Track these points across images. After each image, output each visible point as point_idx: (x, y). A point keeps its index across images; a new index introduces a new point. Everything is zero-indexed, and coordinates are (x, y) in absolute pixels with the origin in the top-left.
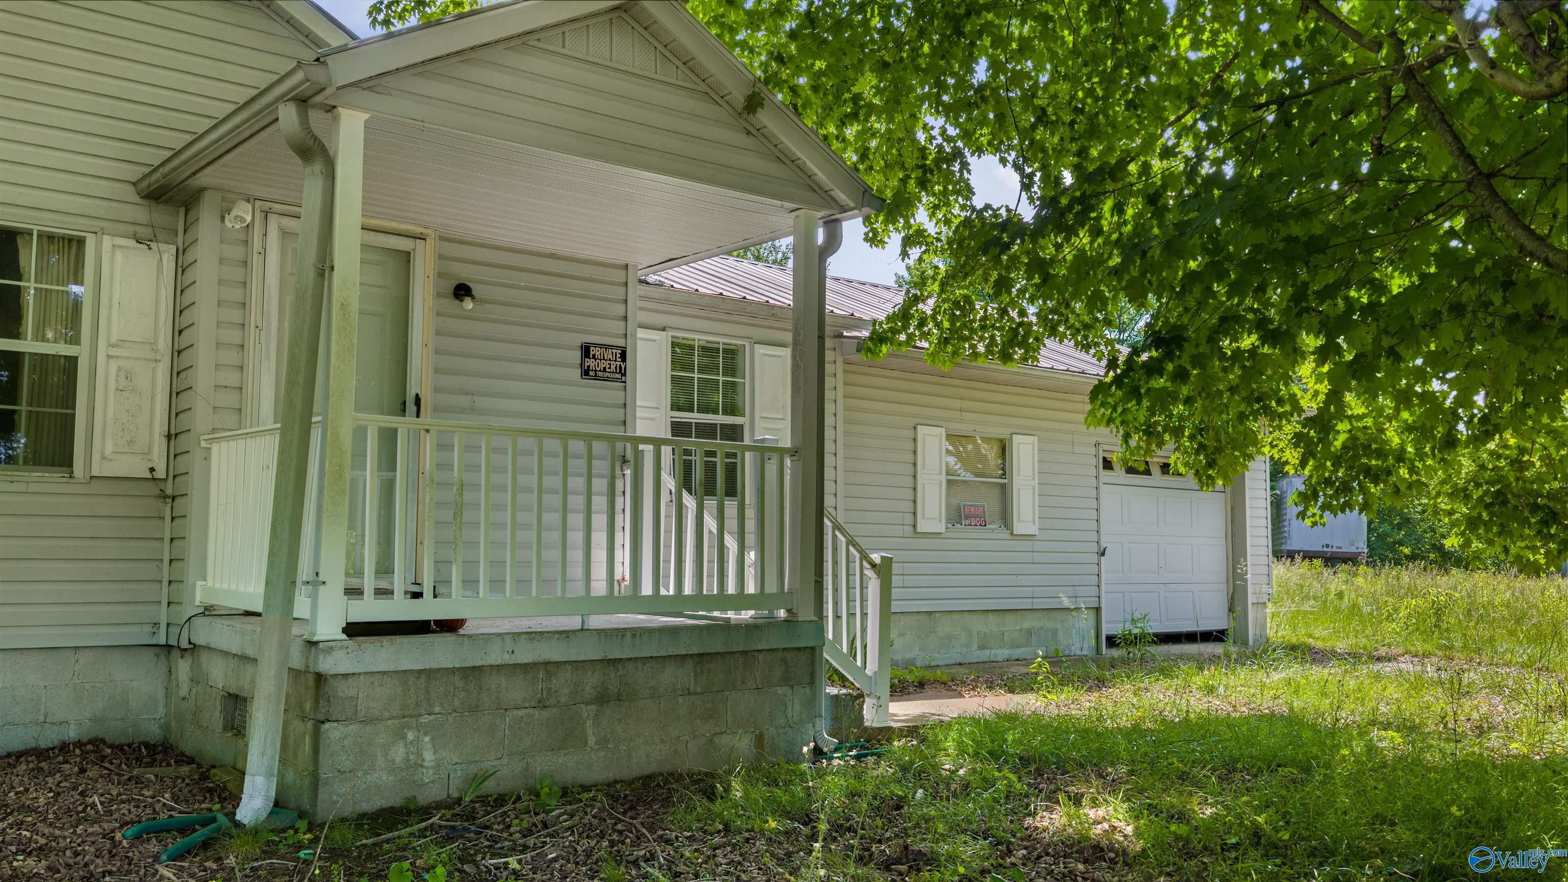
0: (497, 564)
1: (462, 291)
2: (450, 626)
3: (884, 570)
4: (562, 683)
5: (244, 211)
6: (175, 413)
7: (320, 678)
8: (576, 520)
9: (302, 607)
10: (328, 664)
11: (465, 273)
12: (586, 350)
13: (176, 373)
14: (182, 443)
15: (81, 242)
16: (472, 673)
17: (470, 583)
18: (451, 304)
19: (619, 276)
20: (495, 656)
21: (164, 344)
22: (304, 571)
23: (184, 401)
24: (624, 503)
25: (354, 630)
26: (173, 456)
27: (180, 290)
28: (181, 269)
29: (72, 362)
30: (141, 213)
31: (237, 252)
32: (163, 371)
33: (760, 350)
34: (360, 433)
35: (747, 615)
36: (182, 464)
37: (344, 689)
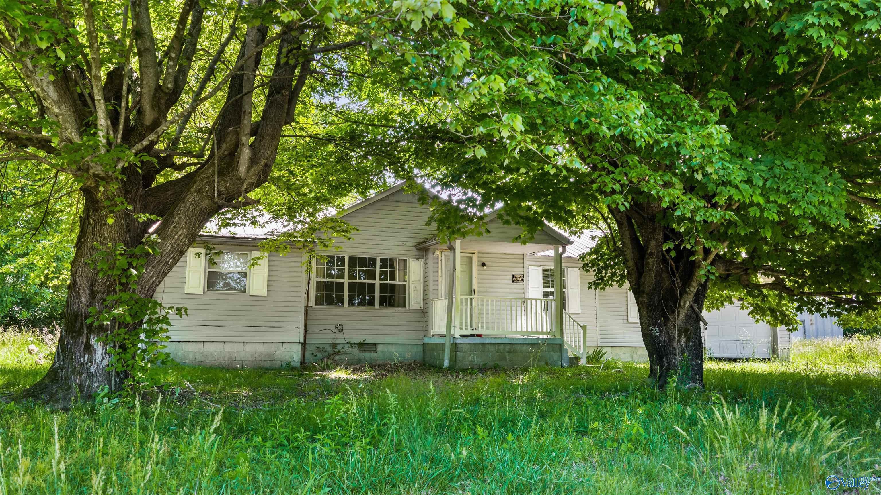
0: (488, 323)
1: (483, 264)
2: (479, 336)
3: (584, 328)
4: (501, 347)
5: (437, 252)
6: (425, 295)
7: (456, 344)
8: (514, 317)
9: (452, 332)
10: (458, 341)
11: (484, 260)
12: (514, 276)
13: (425, 286)
14: (426, 301)
15: (405, 260)
16: (483, 344)
17: (483, 327)
18: (481, 268)
19: (522, 257)
20: (487, 341)
21: (422, 280)
22: (453, 325)
23: (427, 292)
24: (524, 313)
25: (462, 336)
26: (425, 304)
27: (425, 269)
28: (425, 264)
29: (405, 285)
30: (416, 253)
31: (436, 261)
32: (422, 286)
33: (569, 269)
34: (461, 299)
35: (545, 337)
36: (427, 306)
37: (460, 346)
